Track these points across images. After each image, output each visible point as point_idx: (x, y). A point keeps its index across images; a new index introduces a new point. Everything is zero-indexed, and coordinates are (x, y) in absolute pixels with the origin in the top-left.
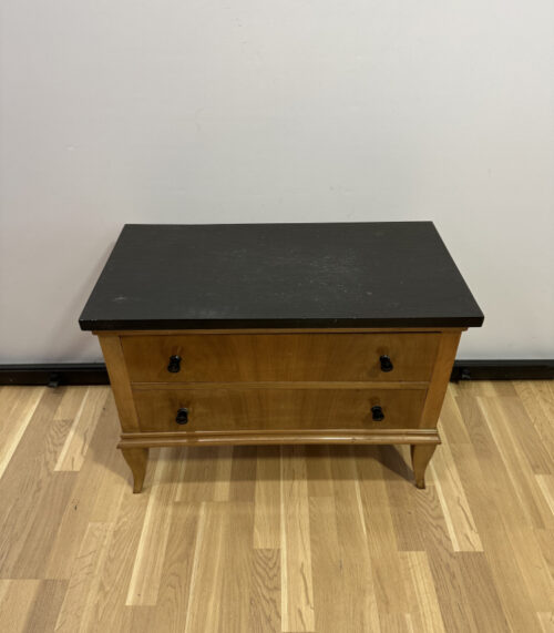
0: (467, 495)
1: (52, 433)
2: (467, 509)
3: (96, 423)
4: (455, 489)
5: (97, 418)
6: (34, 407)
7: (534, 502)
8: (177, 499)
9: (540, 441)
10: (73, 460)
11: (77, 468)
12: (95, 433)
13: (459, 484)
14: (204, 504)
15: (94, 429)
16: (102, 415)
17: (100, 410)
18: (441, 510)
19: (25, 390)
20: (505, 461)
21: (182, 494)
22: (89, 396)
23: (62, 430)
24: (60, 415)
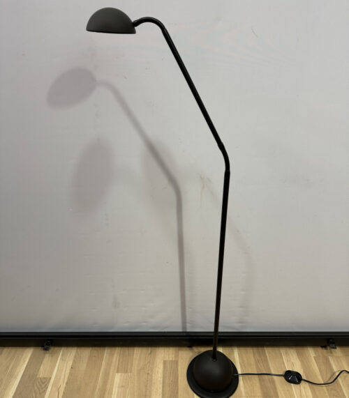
1: (36, 388)
3: (66, 380)
5: (67, 376)
6: (25, 366)
12: (65, 388)
15: (65, 384)
16: (70, 373)
17: (69, 368)
19: (19, 350)
22: (63, 355)
23: (43, 386)
24: (42, 373)
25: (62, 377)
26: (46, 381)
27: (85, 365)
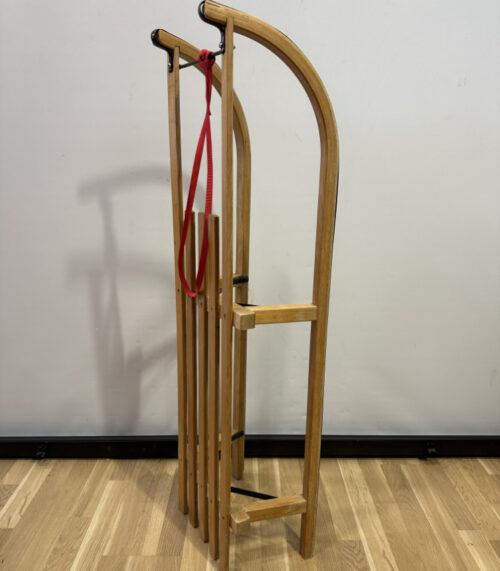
0: (391, 548)
2: (393, 562)
3: (38, 488)
4: (380, 543)
5: (40, 484)
7: (459, 555)
8: (105, 553)
9: (462, 501)
10: (10, 518)
11: (12, 525)
12: (36, 495)
13: (385, 538)
14: (131, 558)
15: (36, 492)
16: (46, 480)
17: (43, 479)
18: (367, 562)
20: (429, 519)
21: (111, 548)
23: (6, 493)
24: (7, 480)
25: (34, 484)
26: (11, 489)
27: (68, 473)
